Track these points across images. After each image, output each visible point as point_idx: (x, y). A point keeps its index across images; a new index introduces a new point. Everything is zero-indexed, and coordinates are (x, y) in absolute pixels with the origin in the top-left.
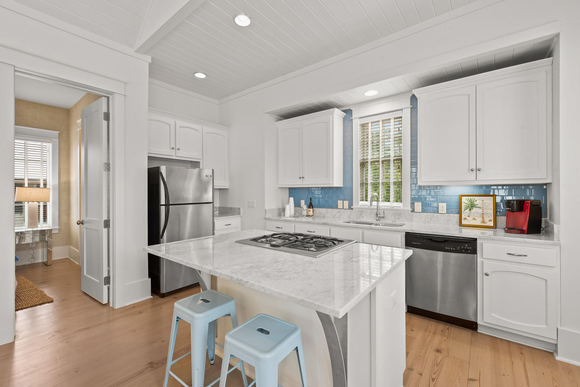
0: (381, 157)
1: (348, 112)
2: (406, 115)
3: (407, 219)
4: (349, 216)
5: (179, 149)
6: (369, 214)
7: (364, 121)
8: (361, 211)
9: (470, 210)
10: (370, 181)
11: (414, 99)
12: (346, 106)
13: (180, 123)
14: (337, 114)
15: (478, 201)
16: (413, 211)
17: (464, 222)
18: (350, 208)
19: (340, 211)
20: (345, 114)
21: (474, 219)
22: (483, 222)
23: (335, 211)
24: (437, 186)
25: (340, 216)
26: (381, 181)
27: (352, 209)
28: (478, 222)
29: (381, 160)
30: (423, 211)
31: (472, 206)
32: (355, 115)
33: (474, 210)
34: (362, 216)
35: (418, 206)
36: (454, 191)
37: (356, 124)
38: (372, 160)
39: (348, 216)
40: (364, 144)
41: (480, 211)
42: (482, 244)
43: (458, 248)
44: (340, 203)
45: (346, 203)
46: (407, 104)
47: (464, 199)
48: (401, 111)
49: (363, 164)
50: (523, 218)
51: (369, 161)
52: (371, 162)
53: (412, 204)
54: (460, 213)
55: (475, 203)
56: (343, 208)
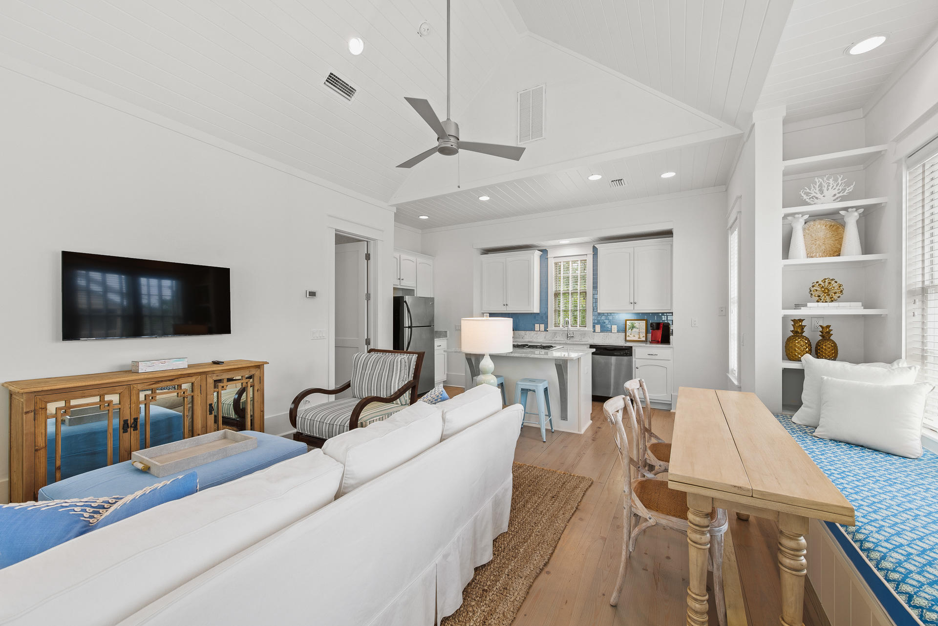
0: (570, 290)
1: (544, 252)
2: (590, 259)
3: (591, 337)
4: (545, 337)
5: (403, 279)
6: (561, 335)
7: (557, 260)
8: (555, 332)
9: (632, 330)
10: (562, 308)
11: (595, 250)
12: (543, 247)
13: (404, 256)
14: (537, 254)
15: (637, 323)
16: (594, 331)
17: (628, 339)
18: (546, 330)
19: (537, 333)
20: (542, 253)
21: (634, 336)
22: (639, 338)
23: (533, 333)
24: (611, 313)
25: (537, 337)
26: (570, 309)
27: (547, 331)
28: (636, 338)
29: (570, 292)
30: (602, 331)
31: (633, 327)
32: (550, 255)
33: (634, 330)
34: (556, 336)
35: (598, 328)
36: (622, 317)
37: (551, 262)
38: (564, 292)
40: (557, 279)
41: (638, 330)
42: (635, 350)
43: (622, 353)
44: (537, 326)
45: (542, 326)
46: (591, 252)
47: (628, 322)
48: (586, 256)
49: (557, 295)
50: (659, 333)
51: (561, 293)
52: (563, 293)
53: (594, 327)
54: (625, 331)
55: (635, 325)
56: (540, 331)
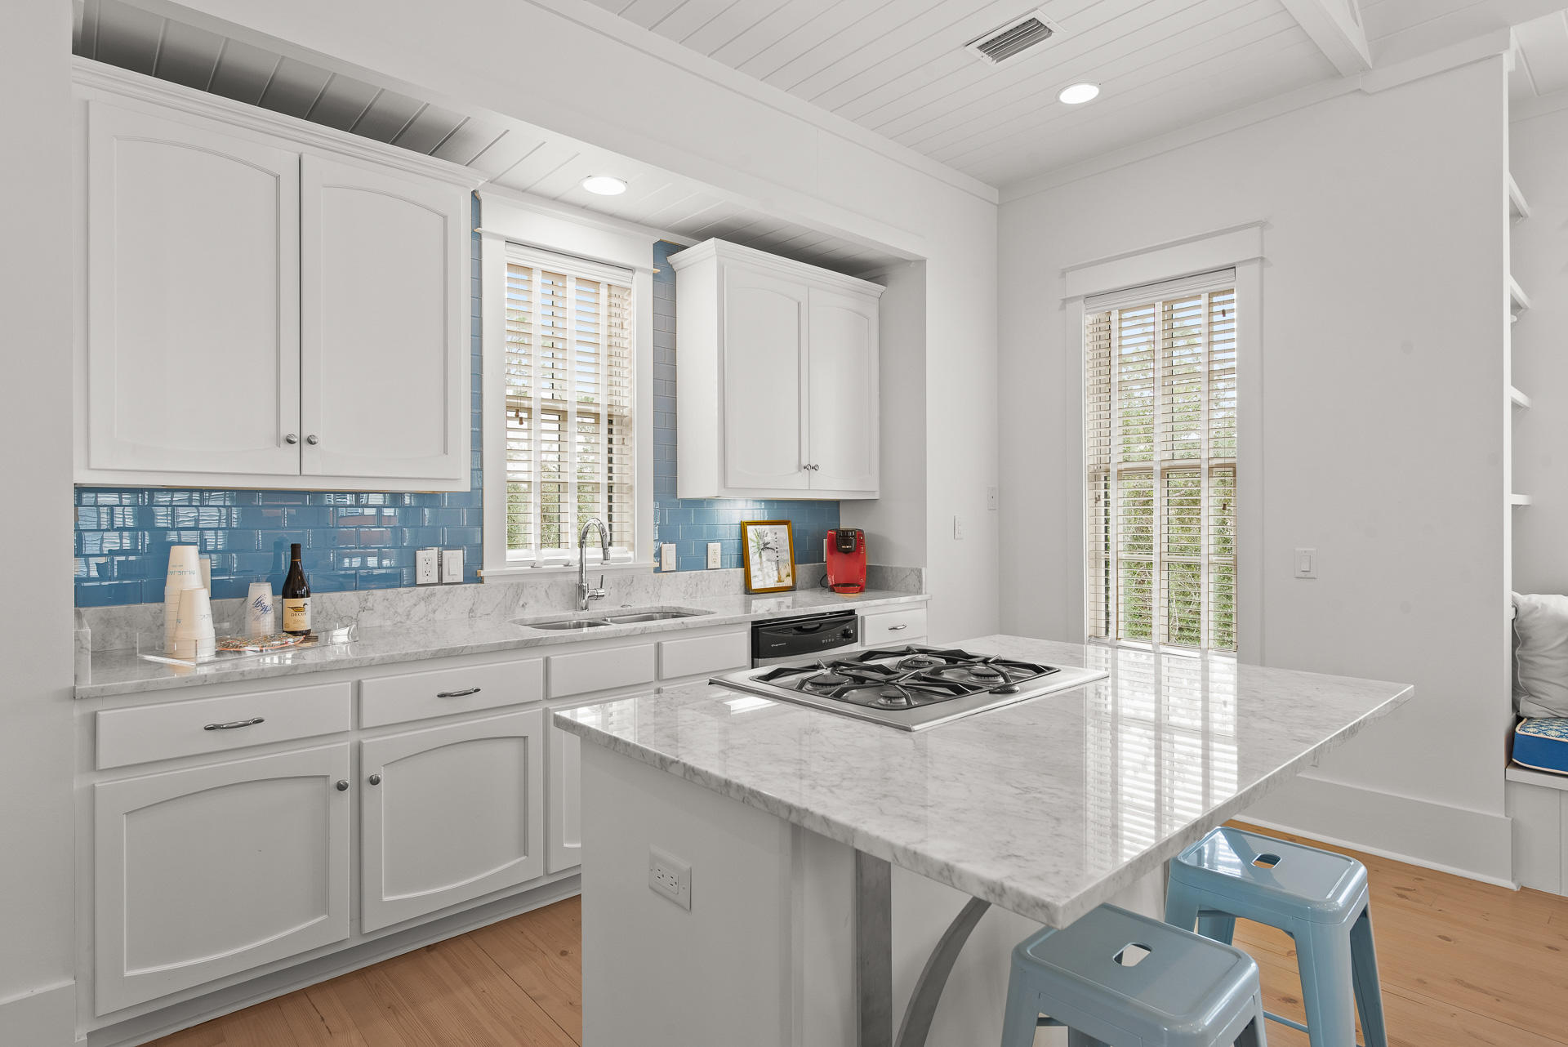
3: (648, 592)
4: (471, 611)
6: (544, 593)
7: (520, 259)
8: (518, 585)
16: (658, 568)
18: (473, 576)
19: (433, 594)
23: (404, 596)
25: (431, 615)
27: (478, 582)
29: (573, 410)
30: (679, 566)
34: (521, 603)
35: (670, 554)
38: (544, 405)
39: (467, 610)
42: (863, 619)
44: (427, 559)
45: (455, 561)
47: (750, 531)
48: (630, 273)
51: (533, 408)
54: (745, 562)
56: (440, 582)
